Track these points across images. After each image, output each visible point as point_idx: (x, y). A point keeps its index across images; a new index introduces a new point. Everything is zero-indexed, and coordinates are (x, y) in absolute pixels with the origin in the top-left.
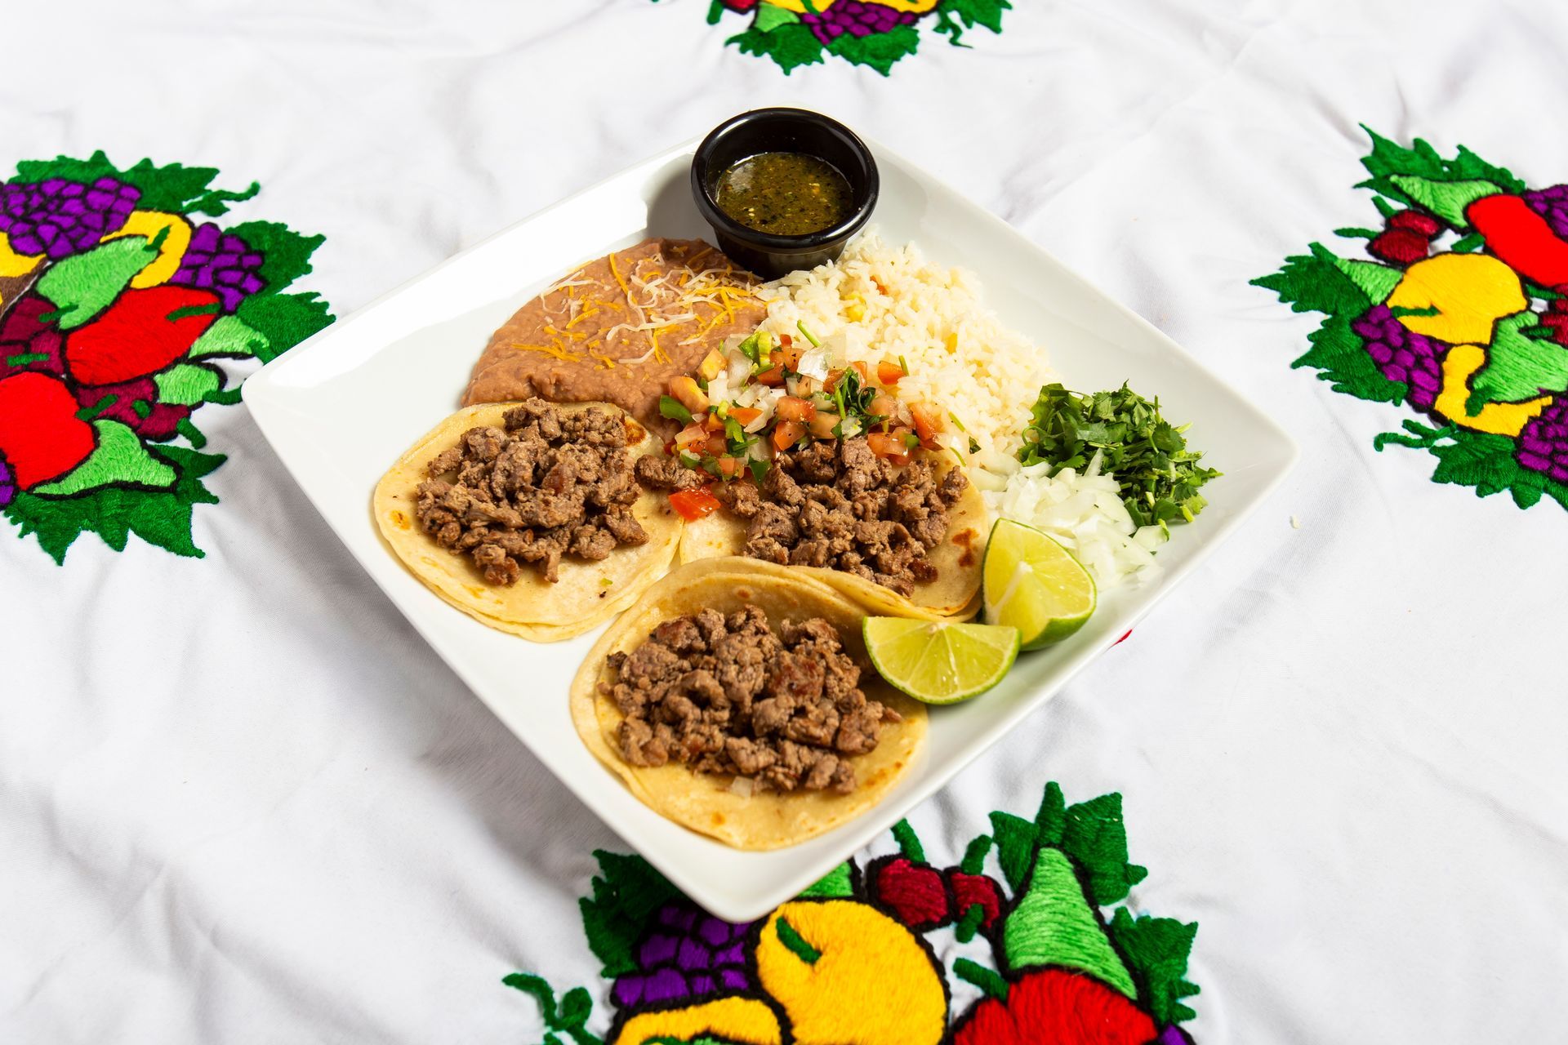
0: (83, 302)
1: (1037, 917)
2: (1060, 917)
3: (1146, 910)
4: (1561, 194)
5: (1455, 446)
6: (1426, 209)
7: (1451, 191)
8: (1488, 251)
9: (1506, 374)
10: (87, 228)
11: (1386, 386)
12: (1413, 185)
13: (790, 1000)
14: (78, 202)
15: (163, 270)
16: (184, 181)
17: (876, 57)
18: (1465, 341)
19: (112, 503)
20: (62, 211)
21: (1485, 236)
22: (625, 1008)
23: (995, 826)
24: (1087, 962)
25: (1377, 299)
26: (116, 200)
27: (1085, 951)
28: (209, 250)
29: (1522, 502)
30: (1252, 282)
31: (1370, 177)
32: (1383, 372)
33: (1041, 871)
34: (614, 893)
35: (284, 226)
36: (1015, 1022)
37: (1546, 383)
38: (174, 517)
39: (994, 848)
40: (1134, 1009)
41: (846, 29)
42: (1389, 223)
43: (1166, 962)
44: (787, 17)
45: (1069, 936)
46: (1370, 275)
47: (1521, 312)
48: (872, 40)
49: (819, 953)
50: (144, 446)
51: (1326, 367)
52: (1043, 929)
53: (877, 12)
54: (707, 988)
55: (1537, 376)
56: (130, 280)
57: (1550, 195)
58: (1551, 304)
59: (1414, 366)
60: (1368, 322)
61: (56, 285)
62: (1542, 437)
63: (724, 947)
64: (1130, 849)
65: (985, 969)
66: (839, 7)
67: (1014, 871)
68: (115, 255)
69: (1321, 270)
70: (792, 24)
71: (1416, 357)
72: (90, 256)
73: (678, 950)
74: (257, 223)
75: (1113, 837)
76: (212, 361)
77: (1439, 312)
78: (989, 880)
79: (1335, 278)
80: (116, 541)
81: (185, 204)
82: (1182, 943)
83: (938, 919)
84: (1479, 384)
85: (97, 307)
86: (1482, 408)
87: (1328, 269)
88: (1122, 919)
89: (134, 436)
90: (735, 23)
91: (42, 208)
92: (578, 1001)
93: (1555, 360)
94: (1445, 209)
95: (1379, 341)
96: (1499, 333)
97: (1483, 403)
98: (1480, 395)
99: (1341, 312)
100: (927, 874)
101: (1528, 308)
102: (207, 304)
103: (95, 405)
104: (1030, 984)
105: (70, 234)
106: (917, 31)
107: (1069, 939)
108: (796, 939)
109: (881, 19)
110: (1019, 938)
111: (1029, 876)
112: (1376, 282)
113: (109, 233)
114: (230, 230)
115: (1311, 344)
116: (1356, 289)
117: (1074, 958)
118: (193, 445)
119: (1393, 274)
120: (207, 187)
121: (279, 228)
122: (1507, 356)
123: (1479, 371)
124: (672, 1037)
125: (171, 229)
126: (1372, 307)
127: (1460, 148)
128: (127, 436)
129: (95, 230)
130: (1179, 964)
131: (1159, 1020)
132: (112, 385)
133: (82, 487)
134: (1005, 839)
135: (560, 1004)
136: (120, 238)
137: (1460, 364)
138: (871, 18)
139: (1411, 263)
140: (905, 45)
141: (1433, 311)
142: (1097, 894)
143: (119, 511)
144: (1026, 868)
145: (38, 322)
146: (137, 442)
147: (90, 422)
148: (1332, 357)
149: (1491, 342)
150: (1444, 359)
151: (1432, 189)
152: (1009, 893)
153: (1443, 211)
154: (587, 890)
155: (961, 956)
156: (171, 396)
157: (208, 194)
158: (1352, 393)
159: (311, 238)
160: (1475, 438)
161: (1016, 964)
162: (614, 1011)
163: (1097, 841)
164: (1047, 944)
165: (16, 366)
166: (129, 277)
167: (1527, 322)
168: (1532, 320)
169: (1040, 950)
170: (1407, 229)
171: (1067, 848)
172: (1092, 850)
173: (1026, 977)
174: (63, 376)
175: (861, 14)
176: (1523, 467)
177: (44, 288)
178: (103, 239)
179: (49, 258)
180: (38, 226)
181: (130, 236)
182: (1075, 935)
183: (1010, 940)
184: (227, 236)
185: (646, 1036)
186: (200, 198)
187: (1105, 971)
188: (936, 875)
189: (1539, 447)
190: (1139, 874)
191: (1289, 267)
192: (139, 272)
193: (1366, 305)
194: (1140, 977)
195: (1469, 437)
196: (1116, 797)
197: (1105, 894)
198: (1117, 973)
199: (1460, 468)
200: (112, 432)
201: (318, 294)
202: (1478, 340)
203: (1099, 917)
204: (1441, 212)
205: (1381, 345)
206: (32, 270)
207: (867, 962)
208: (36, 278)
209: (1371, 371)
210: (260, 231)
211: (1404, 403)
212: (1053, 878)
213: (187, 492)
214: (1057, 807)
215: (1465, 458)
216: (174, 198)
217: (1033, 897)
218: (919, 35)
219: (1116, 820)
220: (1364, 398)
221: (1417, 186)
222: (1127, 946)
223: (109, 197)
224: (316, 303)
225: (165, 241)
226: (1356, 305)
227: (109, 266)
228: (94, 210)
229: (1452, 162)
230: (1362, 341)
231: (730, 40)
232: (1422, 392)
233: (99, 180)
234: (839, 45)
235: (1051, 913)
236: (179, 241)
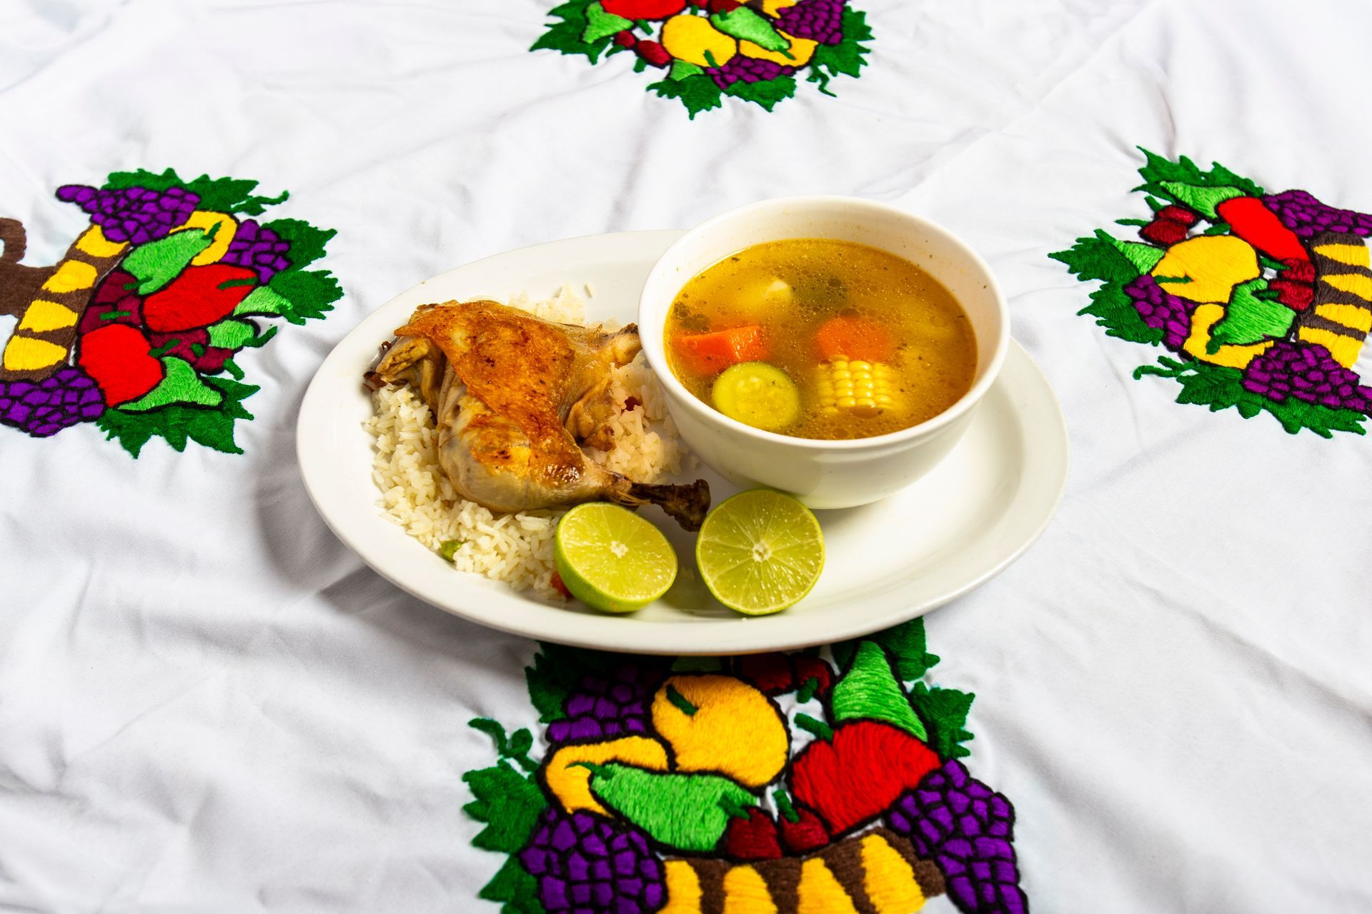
0: (156, 275)
1: (856, 685)
2: (873, 686)
3: (937, 684)
4: (1291, 197)
6: (1186, 205)
7: (1206, 193)
8: (1233, 233)
9: (1238, 324)
10: (159, 222)
11: (1147, 332)
12: (1177, 188)
13: (675, 738)
14: (153, 204)
15: (216, 252)
16: (232, 190)
17: (762, 96)
18: (1210, 301)
20: (142, 210)
21: (1231, 225)
22: (555, 742)
24: (891, 716)
25: (1144, 270)
26: (182, 202)
27: (892, 709)
28: (250, 239)
29: (1245, 414)
30: (1049, 256)
31: (1145, 182)
32: (1145, 322)
35: (306, 223)
36: (837, 755)
37: (1269, 331)
40: (924, 747)
41: (740, 78)
42: (1157, 216)
43: (950, 717)
44: (695, 70)
46: (1140, 252)
47: (1254, 279)
48: (759, 86)
49: (697, 708)
51: (1103, 316)
52: (860, 694)
53: (764, 66)
54: (615, 730)
55: (1263, 326)
56: (191, 260)
57: (1282, 198)
58: (1279, 273)
59: (1170, 317)
60: (1136, 286)
61: (136, 263)
62: (1264, 369)
64: (927, 643)
65: (817, 722)
68: (180, 242)
69: (1102, 249)
70: (698, 75)
71: (1171, 311)
72: (161, 243)
73: (595, 705)
74: (286, 220)
77: (1192, 281)
79: (1113, 255)
81: (233, 206)
82: (962, 705)
83: (784, 687)
84: (1218, 332)
85: (166, 279)
86: (1219, 348)
87: (1108, 247)
90: (655, 74)
91: (127, 208)
92: (523, 737)
93: (1277, 315)
94: (1201, 205)
95: (1143, 300)
96: (1237, 296)
97: (1220, 345)
99: (1116, 278)
101: (1261, 276)
102: (247, 278)
104: (850, 731)
105: (147, 227)
106: (794, 80)
107: (880, 700)
109: (767, 70)
112: (1144, 258)
113: (176, 227)
114: (266, 224)
116: (1128, 262)
117: (885, 714)
119: (1157, 252)
120: (249, 194)
121: (302, 225)
122: (1241, 312)
123: (1219, 323)
124: (589, 762)
125: (222, 224)
126: (1140, 276)
127: (1215, 164)
129: (167, 225)
130: (959, 719)
131: (943, 755)
132: (176, 332)
135: (510, 740)
136: (184, 231)
137: (1204, 318)
138: (759, 70)
139: (1173, 244)
140: (785, 90)
141: (1187, 279)
142: (902, 672)
145: (124, 290)
148: (1108, 310)
149: (1229, 302)
150: (1193, 314)
151: (1192, 191)
152: (837, 671)
153: (1199, 206)
154: (531, 663)
155: (800, 712)
156: (220, 342)
157: (250, 199)
158: (1120, 337)
159: (326, 232)
160: (1212, 370)
161: (839, 717)
162: (548, 745)
165: (107, 320)
166: (190, 258)
167: (1259, 287)
168: (1263, 285)
170: (1171, 220)
173: (847, 726)
174: (141, 327)
175: (751, 67)
176: (1247, 390)
177: (128, 265)
178: (172, 231)
179: (132, 244)
180: (124, 221)
181: (192, 229)
182: (884, 698)
183: (836, 701)
185: (570, 761)
186: (244, 202)
187: (904, 722)
189: (1260, 376)
190: (934, 660)
193: (1135, 274)
194: (930, 727)
195: (1207, 369)
197: (907, 672)
199: (1198, 391)
201: (330, 272)
202: (1219, 300)
203: (902, 688)
204: (1198, 207)
205: (1145, 303)
206: (120, 253)
207: (731, 713)
208: (122, 258)
209: (1136, 321)
210: (289, 226)
211: (1160, 343)
215: (1203, 384)
216: (225, 202)
218: (796, 83)
220: (1130, 341)
221: (1180, 188)
222: (922, 707)
223: (176, 201)
224: (328, 278)
225: (217, 233)
226: (1128, 274)
227: (176, 250)
228: (165, 210)
229: (1208, 174)
230: (1130, 300)
231: (650, 88)
232: (1174, 336)
233: (169, 189)
234: (733, 88)
235: (866, 683)
236: (228, 231)
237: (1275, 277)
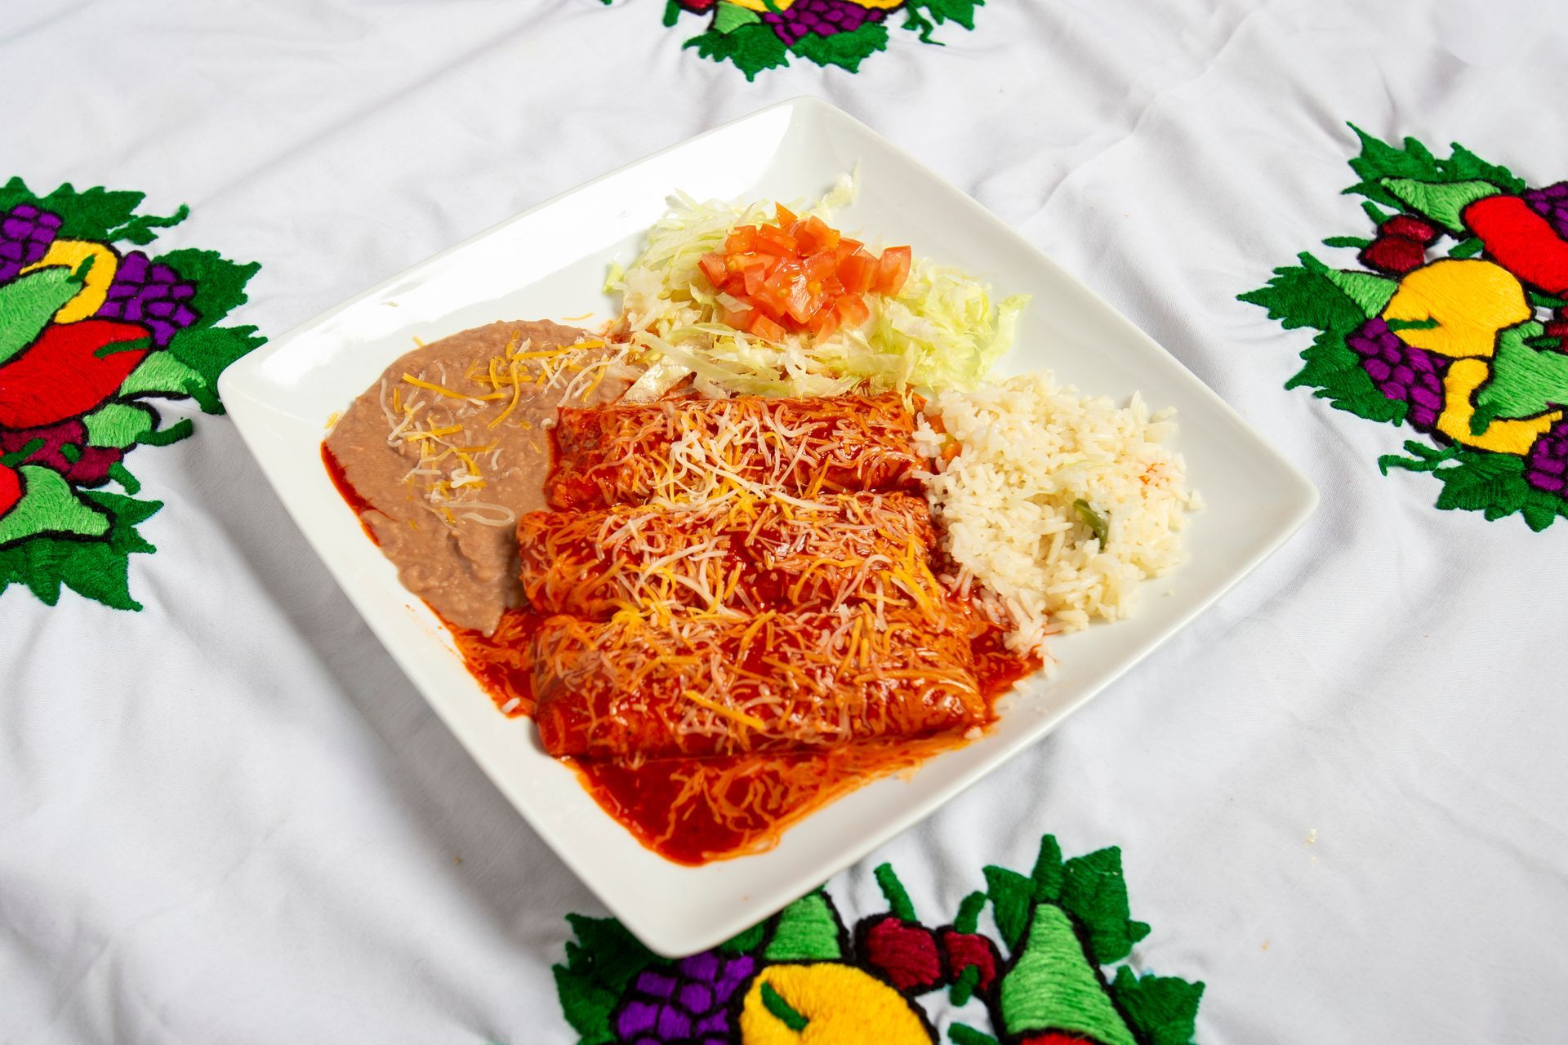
1: (1035, 978)
2: (1059, 978)
3: (1149, 969)
4: (1563, 192)
5: (1459, 467)
6: (1420, 213)
7: (1445, 193)
8: (1487, 256)
9: (1512, 389)
11: (1386, 406)
12: (1406, 188)
15: (88, 303)
16: (108, 207)
17: (843, 56)
18: (1467, 355)
19: (42, 553)
21: (1484, 241)
23: (989, 881)
24: (1088, 1025)
25: (1372, 312)
26: (36, 228)
27: (1088, 1014)
28: (137, 280)
29: (1534, 524)
30: (1240, 297)
31: (1360, 181)
32: (1381, 390)
33: (1038, 928)
34: (590, 959)
35: (216, 254)
37: (1555, 397)
38: (109, 569)
39: (989, 905)
41: (810, 29)
42: (1381, 231)
43: (1172, 1024)
44: (747, 16)
45: (1070, 998)
46: (1364, 286)
47: (1524, 322)
48: (838, 40)
49: (806, 1020)
50: (75, 493)
51: (1322, 386)
52: (1042, 990)
53: (842, 11)
55: (1544, 389)
56: (54, 315)
57: (1552, 194)
58: (1557, 312)
59: (1414, 382)
60: (1363, 336)
62: (1552, 454)
63: (706, 1015)
64: (1131, 905)
65: (981, 1035)
66: (802, 6)
67: (1010, 931)
68: (36, 288)
69: (1312, 281)
70: (753, 24)
71: (1415, 372)
72: (9, 289)
73: (657, 1020)
74: (188, 251)
75: (1114, 892)
76: (144, 400)
77: (1438, 324)
78: (983, 939)
79: (1327, 291)
80: (48, 595)
81: (110, 232)
82: (1187, 1002)
83: (931, 982)
85: (19, 344)
86: (1488, 425)
87: (1320, 280)
88: (1125, 978)
89: (63, 482)
90: (693, 24)
93: (1560, 373)
94: (1441, 213)
95: (1374, 357)
96: (1503, 345)
97: (1489, 420)
98: (1485, 412)
99: (1335, 327)
100: (918, 934)
101: (1533, 317)
102: (136, 338)
103: (22, 449)
106: (885, 29)
107: (1070, 1001)
108: (782, 1004)
109: (847, 17)
110: (1018, 1000)
111: (1026, 934)
112: (1370, 293)
113: (29, 264)
114: (160, 257)
115: (1304, 362)
116: (1349, 302)
117: (1076, 1021)
118: (127, 491)
119: (1388, 285)
120: (132, 213)
121: (211, 257)
122: (1512, 369)
123: (1483, 386)
125: (96, 258)
126: (1367, 320)
127: (1454, 146)
128: (57, 482)
129: (15, 262)
130: (1186, 1026)
132: (38, 428)
133: (9, 538)
134: (1000, 896)
136: (41, 270)
137: (1463, 378)
138: (836, 16)
139: (1407, 272)
140: (873, 42)
141: (1431, 323)
142: (1097, 952)
143: (50, 562)
144: (1022, 926)
146: (67, 488)
147: (16, 468)
148: (1328, 375)
149: (1494, 354)
150: (1446, 375)
151: (1426, 193)
152: (1005, 952)
153: (1438, 215)
154: (561, 957)
155: (956, 1020)
156: (102, 439)
157: (134, 220)
158: (1351, 410)
159: (246, 267)
160: (1482, 459)
161: (1014, 1028)
163: (1097, 895)
164: (1047, 1007)
166: (52, 312)
167: (1532, 332)
168: (1537, 330)
169: (1039, 1013)
170: (1401, 236)
171: (1064, 903)
172: (1092, 907)
173: (1025, 1042)
175: (824, 15)
176: (1533, 487)
178: (23, 271)
182: (1076, 996)
183: (1007, 1002)
184: (155, 266)
186: (125, 225)
187: (1108, 1035)
188: (929, 936)
189: (1549, 465)
190: (1141, 930)
191: (1279, 279)
192: (63, 306)
193: (1361, 318)
194: (1145, 1040)
195: (1475, 457)
196: (1115, 852)
197: (1105, 952)
198: (1122, 1037)
199: (1467, 491)
200: (40, 478)
201: (255, 328)
202: (1480, 353)
203: (1100, 977)
205: (1379, 361)
207: (857, 1029)
209: (1368, 389)
210: (191, 260)
211: (1404, 422)
212: (1052, 936)
213: (122, 541)
214: (1052, 862)
215: (1470, 479)
216: (98, 225)
217: (1031, 957)
218: (888, 33)
219: (1115, 874)
220: (1364, 417)
221: (1410, 189)
222: (1131, 1007)
223: (27, 225)
224: (253, 338)
225: (90, 272)
226: (1350, 319)
227: (31, 300)
228: (12, 240)
229: (1446, 162)
230: (1357, 357)
231: (689, 44)
232: (1423, 410)
233: (17, 207)
234: (804, 45)
235: (1049, 973)
236: (104, 271)
237: (1552, 318)
